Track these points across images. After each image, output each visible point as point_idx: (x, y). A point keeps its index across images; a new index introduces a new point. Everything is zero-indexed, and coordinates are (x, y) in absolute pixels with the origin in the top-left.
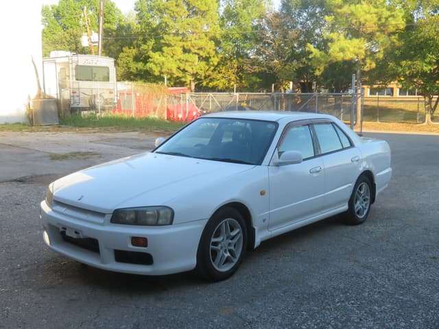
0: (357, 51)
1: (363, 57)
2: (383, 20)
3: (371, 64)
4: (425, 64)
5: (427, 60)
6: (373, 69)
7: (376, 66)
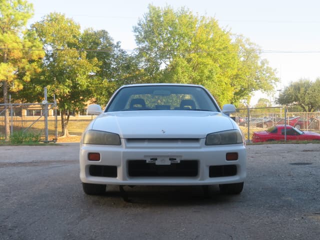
0: (6, 73)
1: (12, 79)
2: (27, 49)
3: (18, 86)
4: (65, 87)
5: (67, 84)
6: (21, 90)
7: (24, 88)
